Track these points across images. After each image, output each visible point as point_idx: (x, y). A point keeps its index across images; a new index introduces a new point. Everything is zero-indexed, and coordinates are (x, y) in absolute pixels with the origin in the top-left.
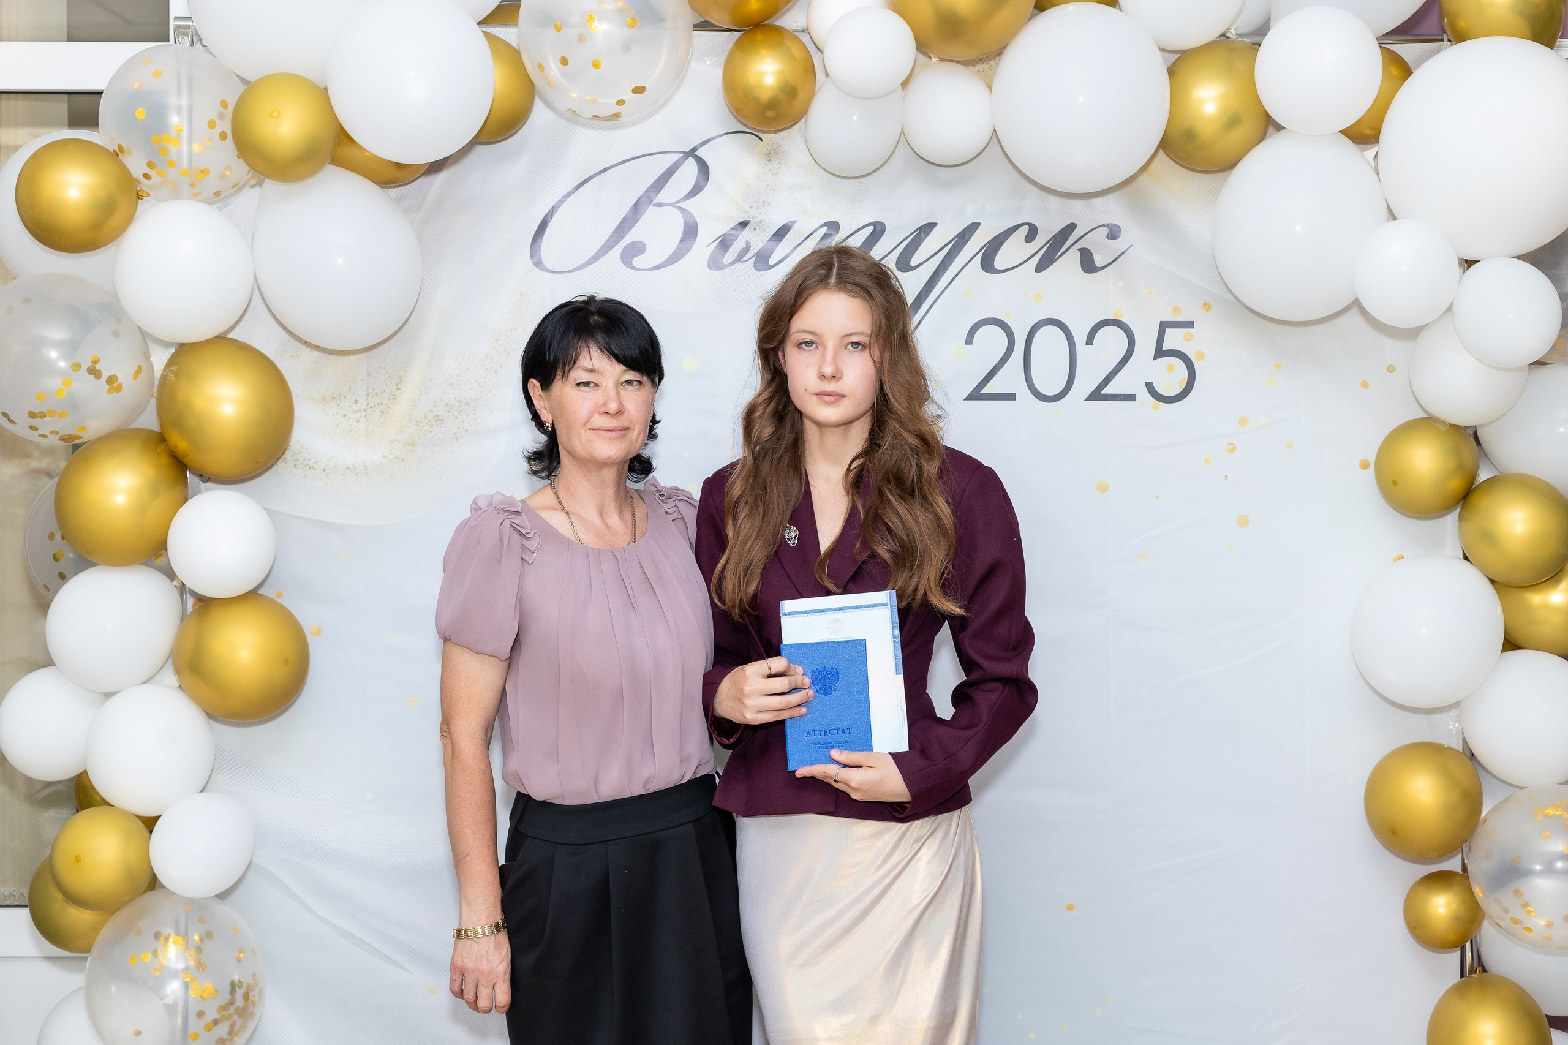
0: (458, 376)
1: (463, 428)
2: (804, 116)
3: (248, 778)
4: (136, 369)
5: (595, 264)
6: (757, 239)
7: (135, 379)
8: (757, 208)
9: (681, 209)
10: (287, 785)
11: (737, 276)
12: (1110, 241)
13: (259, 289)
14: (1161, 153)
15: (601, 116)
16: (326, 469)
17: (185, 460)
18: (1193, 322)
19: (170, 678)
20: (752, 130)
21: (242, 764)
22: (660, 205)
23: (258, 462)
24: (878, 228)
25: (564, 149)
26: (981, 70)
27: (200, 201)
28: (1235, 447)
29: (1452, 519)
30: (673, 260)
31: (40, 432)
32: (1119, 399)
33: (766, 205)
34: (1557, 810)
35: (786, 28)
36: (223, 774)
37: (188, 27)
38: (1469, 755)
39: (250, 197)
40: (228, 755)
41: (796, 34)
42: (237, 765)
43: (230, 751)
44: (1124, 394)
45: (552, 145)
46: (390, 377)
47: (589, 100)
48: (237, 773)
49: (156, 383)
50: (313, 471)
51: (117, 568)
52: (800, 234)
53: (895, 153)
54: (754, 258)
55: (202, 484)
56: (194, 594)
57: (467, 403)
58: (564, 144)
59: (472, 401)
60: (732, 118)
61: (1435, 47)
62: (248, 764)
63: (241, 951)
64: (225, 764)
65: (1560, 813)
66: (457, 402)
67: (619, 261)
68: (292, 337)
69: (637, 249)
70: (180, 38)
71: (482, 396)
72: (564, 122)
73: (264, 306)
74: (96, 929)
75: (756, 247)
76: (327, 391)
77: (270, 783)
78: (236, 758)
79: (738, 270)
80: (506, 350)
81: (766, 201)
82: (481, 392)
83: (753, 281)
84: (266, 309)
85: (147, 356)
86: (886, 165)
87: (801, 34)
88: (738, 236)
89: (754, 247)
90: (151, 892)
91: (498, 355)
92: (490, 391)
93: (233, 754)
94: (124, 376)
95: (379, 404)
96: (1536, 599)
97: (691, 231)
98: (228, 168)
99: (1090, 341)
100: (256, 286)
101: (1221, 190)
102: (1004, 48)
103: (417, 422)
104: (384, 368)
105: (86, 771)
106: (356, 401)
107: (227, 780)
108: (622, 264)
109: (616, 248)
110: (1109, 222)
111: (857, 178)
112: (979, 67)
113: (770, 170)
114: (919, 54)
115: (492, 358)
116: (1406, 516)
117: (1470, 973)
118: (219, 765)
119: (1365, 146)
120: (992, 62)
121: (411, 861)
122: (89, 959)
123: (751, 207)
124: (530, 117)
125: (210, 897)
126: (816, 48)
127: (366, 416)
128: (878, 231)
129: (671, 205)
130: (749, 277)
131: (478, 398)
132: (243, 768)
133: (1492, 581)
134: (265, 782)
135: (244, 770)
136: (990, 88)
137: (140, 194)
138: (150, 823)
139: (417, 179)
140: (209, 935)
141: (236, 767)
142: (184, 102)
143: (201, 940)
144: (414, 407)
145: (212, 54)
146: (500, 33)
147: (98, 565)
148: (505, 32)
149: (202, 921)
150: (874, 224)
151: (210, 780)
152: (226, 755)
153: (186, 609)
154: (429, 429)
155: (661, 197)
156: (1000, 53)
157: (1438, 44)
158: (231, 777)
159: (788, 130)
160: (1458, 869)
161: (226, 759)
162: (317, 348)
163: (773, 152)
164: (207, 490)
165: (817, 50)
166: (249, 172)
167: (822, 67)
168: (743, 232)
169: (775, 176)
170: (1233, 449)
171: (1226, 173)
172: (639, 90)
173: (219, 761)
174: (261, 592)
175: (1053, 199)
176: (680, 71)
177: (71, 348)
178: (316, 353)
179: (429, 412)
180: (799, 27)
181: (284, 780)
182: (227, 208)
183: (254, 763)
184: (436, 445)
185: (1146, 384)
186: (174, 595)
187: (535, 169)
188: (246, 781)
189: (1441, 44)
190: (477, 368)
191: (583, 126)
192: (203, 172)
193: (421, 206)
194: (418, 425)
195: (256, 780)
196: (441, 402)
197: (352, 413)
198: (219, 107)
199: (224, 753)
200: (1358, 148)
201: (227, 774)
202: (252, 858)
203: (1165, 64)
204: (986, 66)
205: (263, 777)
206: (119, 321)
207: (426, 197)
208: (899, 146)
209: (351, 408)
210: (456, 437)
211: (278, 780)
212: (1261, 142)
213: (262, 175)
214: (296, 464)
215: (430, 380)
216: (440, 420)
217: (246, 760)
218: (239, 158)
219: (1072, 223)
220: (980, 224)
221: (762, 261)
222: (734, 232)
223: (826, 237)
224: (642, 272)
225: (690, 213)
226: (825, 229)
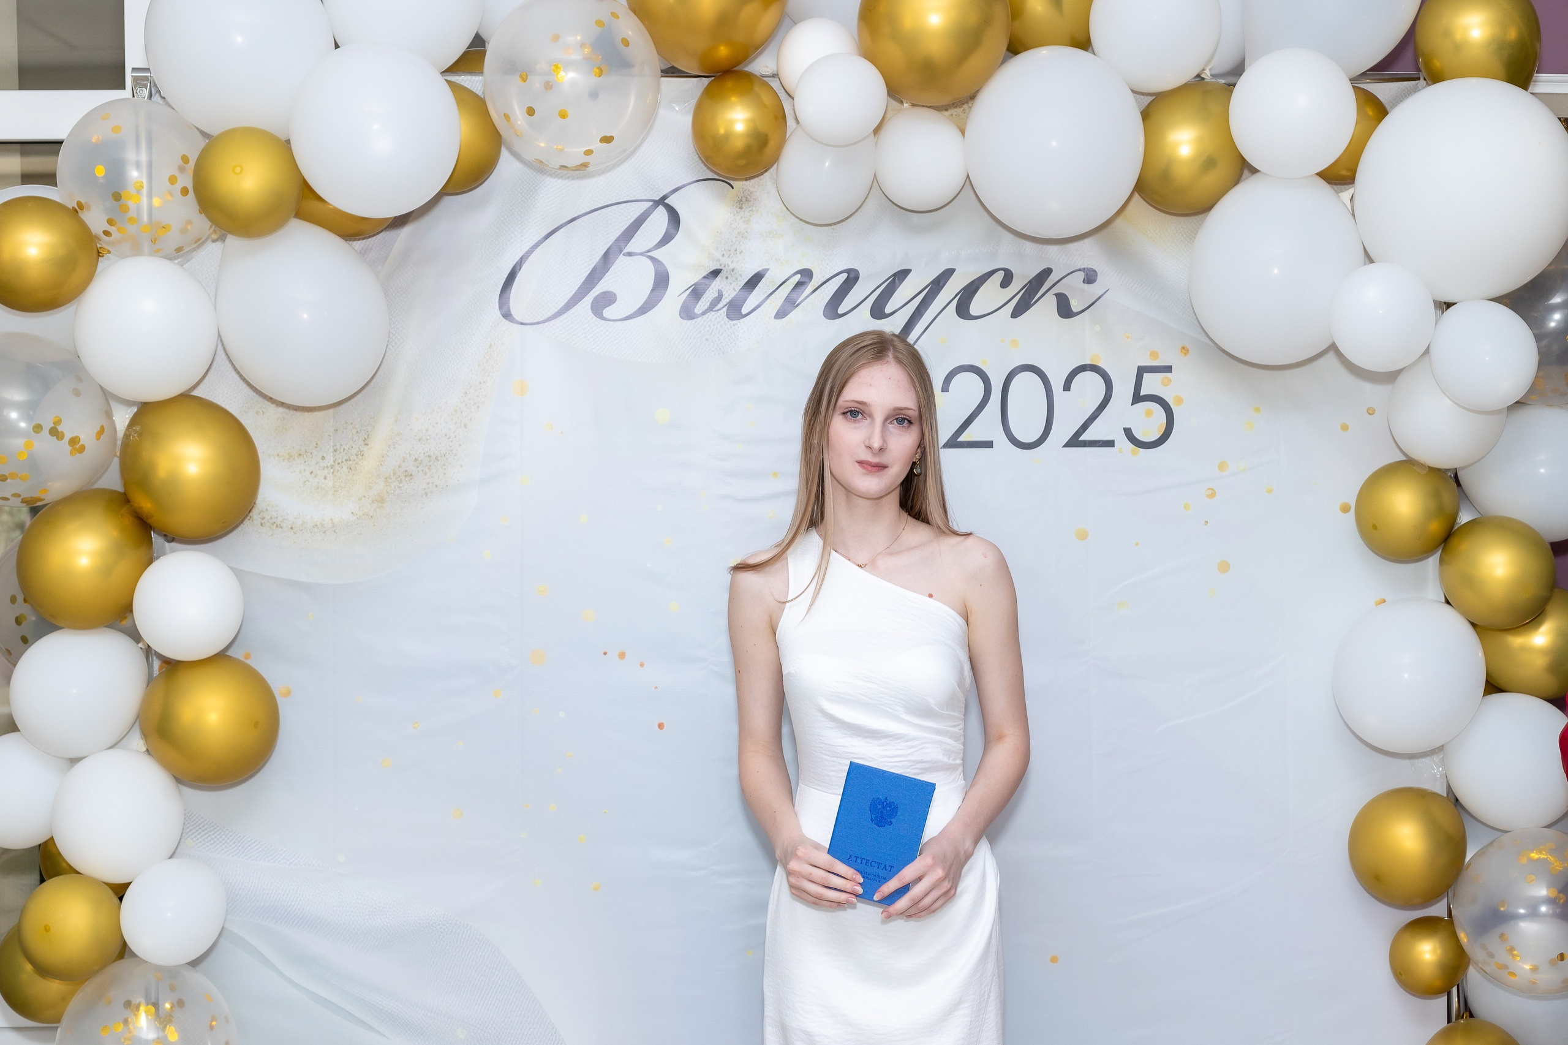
0: (427, 430)
1: (433, 483)
2: (776, 161)
3: (218, 842)
4: (98, 430)
5: (565, 315)
6: (730, 288)
7: (97, 440)
8: (729, 257)
9: (652, 258)
10: (255, 850)
12: (1086, 286)
13: (223, 345)
14: (1136, 195)
15: (569, 166)
16: (294, 526)
17: (150, 521)
18: (1171, 367)
19: (137, 742)
20: (720, 176)
21: (212, 829)
22: (630, 254)
23: (224, 522)
24: (852, 275)
25: (532, 198)
26: (956, 114)
27: (161, 257)
28: (1215, 492)
29: (1433, 561)
30: (643, 310)
32: (1098, 445)
33: (738, 253)
34: (1541, 853)
35: (757, 74)
36: (192, 839)
37: (146, 78)
38: (1453, 800)
39: (213, 251)
40: (197, 820)
41: (765, 79)
42: (206, 829)
43: (199, 816)
44: (1103, 440)
45: (520, 195)
46: (357, 432)
47: (556, 149)
48: (207, 838)
49: (119, 443)
50: (280, 529)
51: (82, 631)
53: (868, 199)
54: (726, 308)
55: (166, 544)
56: (160, 656)
57: (436, 458)
58: (531, 193)
59: (441, 456)
60: (702, 165)
61: (1412, 86)
62: (218, 829)
63: (213, 1019)
64: (195, 828)
65: (1546, 857)
66: (426, 457)
68: (257, 393)
69: (607, 299)
70: (138, 90)
71: (451, 451)
72: (532, 171)
73: (228, 362)
74: (65, 999)
75: (729, 295)
77: (240, 848)
78: (205, 822)
79: (711, 320)
80: (476, 403)
81: (738, 249)
82: (451, 447)
83: (725, 331)
84: (229, 365)
85: (109, 415)
86: (859, 211)
87: (770, 79)
88: (710, 285)
89: (726, 295)
90: (122, 961)
91: (467, 408)
92: (460, 445)
93: (202, 818)
94: (86, 434)
96: (1517, 641)
97: (662, 281)
98: (189, 223)
99: (1067, 387)
100: (219, 340)
101: (1197, 232)
102: (978, 91)
103: (386, 478)
104: (352, 423)
105: (52, 837)
106: (323, 458)
107: (196, 845)
109: (585, 299)
110: (1083, 267)
111: (830, 225)
112: (953, 111)
113: (742, 218)
114: (889, 98)
115: (462, 412)
116: (1387, 560)
117: (1456, 1020)
118: (188, 830)
119: (1343, 187)
120: (965, 106)
121: (385, 924)
122: (59, 1030)
123: (723, 255)
124: (497, 167)
125: (181, 965)
126: (785, 93)
127: (333, 473)
128: (852, 278)
129: (642, 254)
130: (721, 326)
131: (448, 453)
132: (213, 832)
133: (1474, 625)
134: (236, 846)
135: (213, 834)
136: (963, 132)
138: (120, 891)
139: (382, 231)
140: (180, 1003)
141: (206, 832)
142: (144, 157)
143: (172, 1007)
144: (382, 463)
145: (170, 106)
146: (465, 81)
147: (64, 628)
148: (470, 81)
149: (173, 989)
150: (848, 271)
151: (179, 847)
152: (195, 820)
153: (153, 672)
154: (398, 485)
155: (632, 247)
156: (973, 97)
157: (1414, 82)
158: (201, 842)
159: (760, 177)
160: (1444, 914)
161: (195, 824)
162: (282, 404)
163: (744, 199)
164: (173, 551)
165: (787, 96)
166: (211, 227)
167: (792, 112)
168: (715, 282)
169: (747, 223)
170: (1212, 494)
171: (1200, 216)
172: (607, 140)
173: (188, 826)
174: (229, 653)
175: (1029, 246)
176: (649, 119)
177: (29, 409)
178: (281, 409)
179: (397, 467)
180: (768, 72)
181: (255, 844)
182: (188, 263)
183: (224, 828)
184: (405, 501)
185: (1125, 429)
186: (140, 657)
187: (503, 219)
188: (216, 846)
189: (1417, 84)
190: (446, 423)
191: (551, 175)
192: (163, 227)
193: (387, 258)
194: (386, 481)
195: (226, 844)
196: (410, 457)
197: (319, 469)
198: (180, 162)
199: (192, 817)
200: (1334, 190)
201: (197, 838)
202: (224, 924)
203: (1140, 109)
204: (959, 110)
205: (233, 841)
206: (79, 379)
207: (391, 249)
208: (871, 192)
209: (318, 465)
210: (426, 493)
211: (249, 844)
212: (1235, 186)
213: (225, 230)
214: (262, 522)
215: (399, 435)
216: (409, 475)
217: (216, 824)
218: (201, 213)
219: (1048, 268)
220: (955, 270)
221: (735, 310)
222: (705, 281)
223: (799, 284)
224: (611, 323)
225: (660, 262)
226: (798, 277)
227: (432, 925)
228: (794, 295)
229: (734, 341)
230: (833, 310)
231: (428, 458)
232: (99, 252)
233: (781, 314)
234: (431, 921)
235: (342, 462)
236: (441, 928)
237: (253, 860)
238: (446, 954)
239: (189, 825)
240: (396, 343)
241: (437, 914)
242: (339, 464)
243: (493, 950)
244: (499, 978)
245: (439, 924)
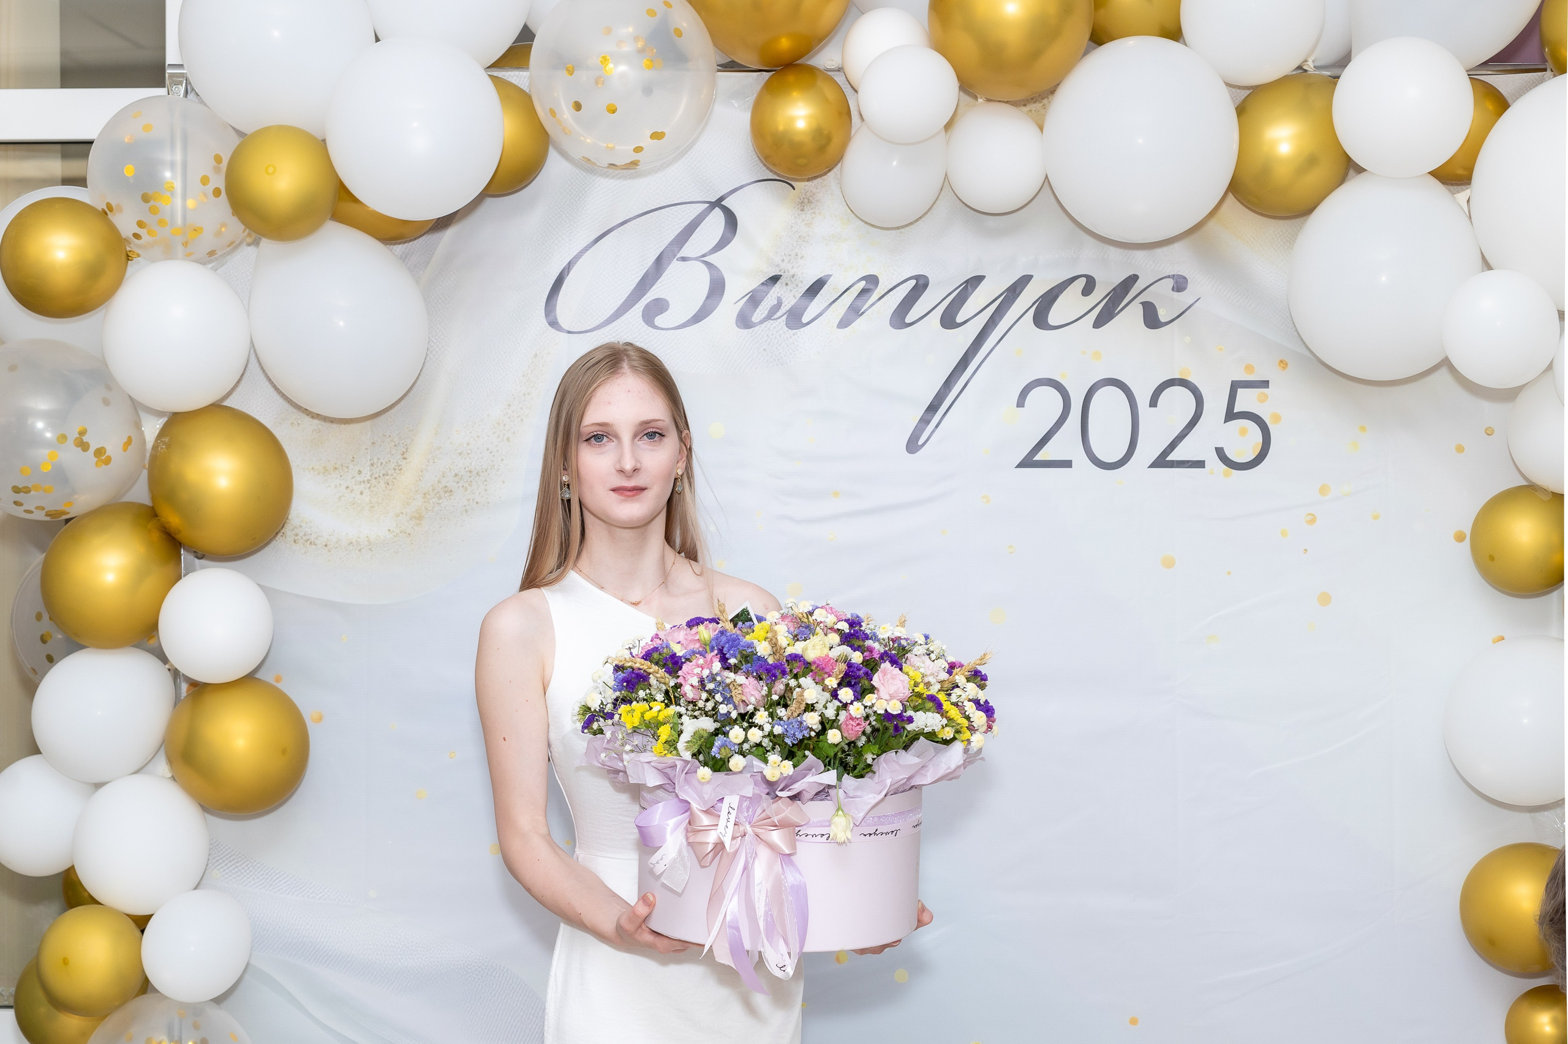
0: (468, 444)
1: (473, 500)
2: (839, 162)
3: (245, 874)
4: (126, 440)
5: (614, 324)
6: (788, 295)
7: (124, 451)
8: (789, 262)
9: (707, 263)
10: (286, 882)
11: (767, 335)
12: (1176, 294)
13: (257, 353)
15: (618, 164)
16: (328, 544)
17: (177, 537)
18: (1268, 382)
19: (162, 767)
20: (780, 177)
21: (239, 859)
22: (684, 259)
23: (255, 538)
24: (921, 282)
25: (581, 200)
26: (1033, 109)
27: (192, 261)
28: (1315, 517)
29: (1557, 596)
30: (697, 318)
31: (25, 507)
32: (1186, 466)
33: (799, 258)
35: (821, 68)
36: (218, 870)
37: (182, 75)
39: (248, 253)
40: (224, 850)
41: (829, 73)
42: (233, 860)
43: (227, 845)
44: (1191, 461)
45: (568, 196)
46: (395, 445)
47: (607, 147)
48: (234, 869)
49: (148, 454)
50: (314, 547)
51: (108, 651)
52: (835, 289)
53: (938, 200)
54: (785, 316)
55: (196, 560)
56: (189, 679)
57: (478, 474)
58: (581, 195)
59: (483, 472)
60: (762, 165)
61: (1537, 77)
62: (245, 860)
64: (221, 859)
66: (467, 472)
67: (641, 318)
68: (289, 402)
69: (659, 306)
70: (176, 85)
71: (493, 466)
72: (581, 171)
73: (261, 372)
74: (85, 1036)
75: (789, 303)
76: (329, 461)
77: (268, 880)
78: (232, 853)
79: (769, 329)
80: (519, 416)
81: (799, 254)
82: (493, 461)
83: (784, 340)
84: (263, 376)
85: (138, 425)
86: (929, 214)
87: (836, 73)
88: (769, 292)
89: (786, 303)
90: (143, 996)
92: (502, 460)
93: (229, 848)
94: (113, 446)
95: (383, 475)
97: (717, 288)
98: (224, 225)
99: (1153, 403)
100: (252, 351)
101: (1297, 237)
102: (1058, 84)
103: (425, 494)
104: (390, 436)
105: (73, 866)
106: (360, 472)
107: (223, 876)
108: (644, 323)
109: (635, 307)
110: (1175, 273)
111: (898, 228)
112: (1031, 106)
113: (803, 220)
114: (962, 94)
115: (505, 425)
116: (1506, 594)
118: (214, 860)
119: (1460, 187)
120: (1045, 101)
121: (418, 964)
123: (783, 260)
124: (544, 167)
125: (205, 1002)
126: (851, 88)
127: (370, 488)
128: (921, 285)
129: (696, 259)
130: (780, 336)
131: (489, 468)
132: (240, 863)
134: (264, 878)
135: (240, 866)
136: (1041, 129)
137: (129, 255)
138: (141, 922)
139: (424, 234)
141: (233, 863)
142: (178, 157)
144: (421, 478)
145: (205, 104)
146: (512, 77)
147: (88, 647)
148: (518, 77)
149: (196, 1027)
150: (917, 278)
151: (204, 877)
152: (222, 850)
153: (180, 693)
154: (438, 501)
155: (687, 250)
156: (1052, 91)
157: (1540, 74)
158: (227, 873)
159: (823, 177)
161: (222, 854)
162: (318, 417)
163: (806, 200)
164: (203, 567)
165: (853, 91)
166: (244, 230)
167: (857, 110)
168: (774, 289)
169: (809, 227)
170: (1312, 520)
171: (1302, 219)
172: (657, 136)
173: (214, 856)
175: (1114, 252)
176: (703, 116)
177: (56, 418)
178: (316, 421)
179: (437, 483)
180: (833, 66)
181: (285, 876)
182: (221, 269)
183: (252, 859)
184: (445, 518)
185: (1217, 449)
186: (168, 678)
187: (550, 221)
188: (243, 878)
189: (1544, 75)
190: (488, 436)
191: (601, 175)
192: (195, 230)
193: (428, 263)
194: (425, 497)
195: (253, 876)
196: (450, 472)
197: (355, 484)
198: (214, 163)
199: (219, 848)
200: (1450, 190)
201: (223, 869)
202: (249, 960)
203: (1234, 101)
204: (1038, 106)
205: (261, 874)
206: (109, 388)
207: (433, 253)
208: (942, 193)
209: (354, 479)
210: (466, 510)
211: (277, 876)
212: (1340, 185)
213: (260, 235)
214: (296, 538)
215: (438, 449)
216: (449, 491)
217: (243, 855)
218: (233, 215)
219: (1134, 275)
220: (1032, 276)
221: (795, 319)
222: (764, 288)
223: (864, 292)
224: (665, 331)
225: (716, 267)
226: (863, 284)
227: (467, 966)
228: (859, 303)
229: (794, 351)
230: (900, 318)
231: (468, 473)
232: (128, 256)
233: (844, 323)
234: (466, 962)
235: (380, 477)
236: (476, 970)
237: (282, 893)
238: (481, 997)
239: (216, 855)
240: (437, 352)
241: (472, 955)
242: (376, 478)
243: (531, 995)
244: (537, 1025)
245: (474, 966)
